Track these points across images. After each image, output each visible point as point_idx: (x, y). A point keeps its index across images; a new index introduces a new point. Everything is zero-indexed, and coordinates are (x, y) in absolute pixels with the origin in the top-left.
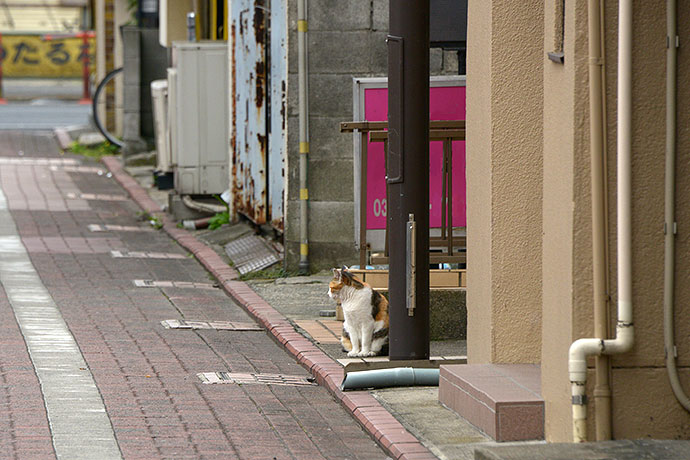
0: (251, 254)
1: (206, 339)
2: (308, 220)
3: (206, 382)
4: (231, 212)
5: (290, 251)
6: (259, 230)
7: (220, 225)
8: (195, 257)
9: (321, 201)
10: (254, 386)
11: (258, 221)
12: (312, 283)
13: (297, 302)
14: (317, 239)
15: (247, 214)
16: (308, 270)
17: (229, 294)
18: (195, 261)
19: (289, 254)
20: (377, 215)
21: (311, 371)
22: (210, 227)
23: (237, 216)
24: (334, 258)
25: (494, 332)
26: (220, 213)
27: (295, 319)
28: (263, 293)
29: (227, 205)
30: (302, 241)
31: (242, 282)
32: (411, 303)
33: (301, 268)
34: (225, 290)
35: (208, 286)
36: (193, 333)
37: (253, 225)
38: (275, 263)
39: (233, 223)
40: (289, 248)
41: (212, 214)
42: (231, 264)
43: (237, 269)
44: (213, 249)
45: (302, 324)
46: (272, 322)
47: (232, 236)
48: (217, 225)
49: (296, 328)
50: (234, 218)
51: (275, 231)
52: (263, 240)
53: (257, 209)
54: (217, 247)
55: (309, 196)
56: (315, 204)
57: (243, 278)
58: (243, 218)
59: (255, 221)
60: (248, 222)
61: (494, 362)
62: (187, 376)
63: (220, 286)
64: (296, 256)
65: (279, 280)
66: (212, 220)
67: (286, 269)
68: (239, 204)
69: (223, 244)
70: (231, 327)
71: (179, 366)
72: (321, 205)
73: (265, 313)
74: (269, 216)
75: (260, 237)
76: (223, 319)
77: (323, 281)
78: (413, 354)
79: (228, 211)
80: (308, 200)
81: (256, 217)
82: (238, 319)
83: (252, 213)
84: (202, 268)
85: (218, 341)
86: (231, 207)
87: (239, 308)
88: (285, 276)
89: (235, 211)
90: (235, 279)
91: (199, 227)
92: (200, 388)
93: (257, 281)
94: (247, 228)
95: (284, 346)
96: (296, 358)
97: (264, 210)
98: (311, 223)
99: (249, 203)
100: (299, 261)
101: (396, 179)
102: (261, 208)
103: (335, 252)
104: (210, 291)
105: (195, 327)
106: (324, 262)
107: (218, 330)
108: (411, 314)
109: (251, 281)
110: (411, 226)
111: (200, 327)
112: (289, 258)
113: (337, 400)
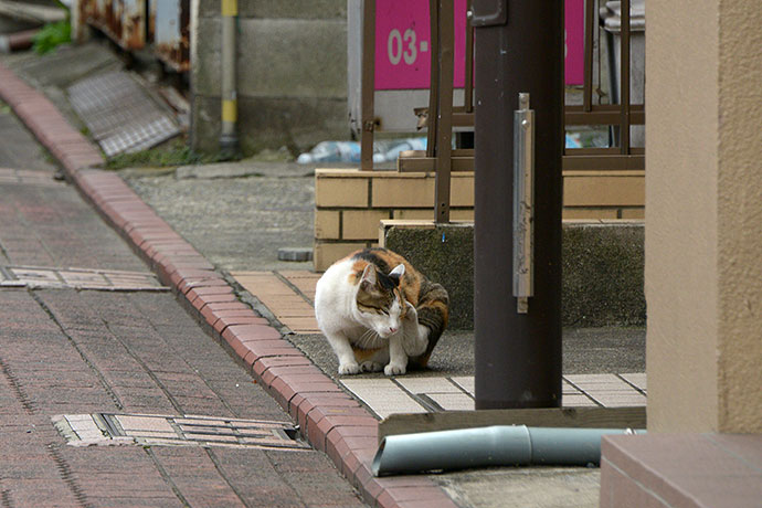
0: (121, 114)
1: (58, 316)
2: (238, 55)
3: (74, 442)
4: (75, 23)
5: (203, 114)
6: (133, 62)
7: (54, 45)
8: (14, 111)
9: (262, 18)
10: (178, 452)
11: (129, 43)
12: (246, 176)
13: (226, 223)
14: (255, 91)
15: (106, 29)
16: (237, 151)
17: (87, 197)
18: (14, 120)
19: (201, 121)
20: (395, 61)
21: (290, 407)
22: (37, 48)
23: (87, 31)
24: (286, 128)
25: (722, 364)
26: (55, 23)
27: (229, 265)
28: (156, 200)
29: (67, 8)
30: (226, 95)
31: (112, 174)
32: (523, 286)
33: (223, 147)
34: (79, 188)
35: (43, 177)
36: (30, 299)
37: (118, 50)
38: (174, 137)
39: (79, 43)
40: (200, 108)
41: (38, 25)
42: (85, 131)
43: (96, 142)
44: (46, 96)
45: (249, 280)
46: (188, 275)
47: (80, 69)
48: (48, 45)
49: (237, 290)
50: (81, 35)
51: (162, 64)
52: (141, 81)
53: (126, 21)
54: (54, 92)
55: (239, 9)
56: (251, 25)
57: (112, 164)
58: (98, 35)
59: (123, 43)
60: (107, 43)
61: (725, 427)
62: (32, 422)
63: (66, 177)
64: (213, 123)
65: (183, 171)
66: (39, 35)
67: (194, 148)
68: (89, 9)
69: (64, 85)
70: (102, 285)
71: (12, 394)
72: (263, 27)
73: (167, 249)
74: (150, 36)
75: (133, 74)
76: (85, 263)
77: (267, 171)
78: (527, 397)
79: (68, 20)
80: (236, 18)
81: (126, 36)
82: (113, 262)
83: (117, 27)
84: (28, 136)
85: (81, 320)
86: (75, 14)
87: (111, 234)
88: (193, 162)
89: (83, 20)
90: (97, 167)
91: (16, 49)
92: (62, 458)
93: (139, 171)
94: (106, 55)
95: (219, 335)
96: (250, 368)
97: (142, 25)
98: (242, 60)
99: (110, 9)
100: (219, 133)
101: (492, 17)
102: (136, 20)
103: (287, 116)
104: (48, 190)
105: (32, 283)
106: (267, 136)
107: (78, 290)
108: (522, 309)
109: (128, 171)
110: (525, 119)
111: (42, 283)
112: (199, 126)
113: (361, 494)
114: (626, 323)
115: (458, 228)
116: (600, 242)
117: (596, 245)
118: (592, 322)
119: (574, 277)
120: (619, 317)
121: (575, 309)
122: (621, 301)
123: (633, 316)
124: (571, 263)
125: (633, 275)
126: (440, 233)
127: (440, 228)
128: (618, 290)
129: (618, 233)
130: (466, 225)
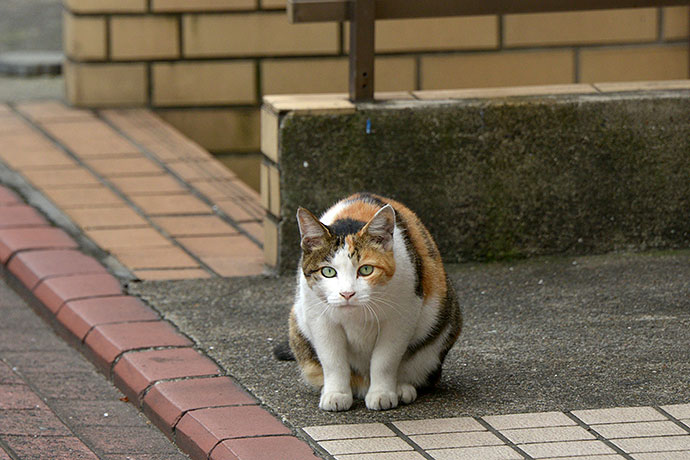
114: (643, 246)
115: (390, 111)
116: (603, 125)
117: (597, 131)
118: (592, 247)
119: (565, 180)
120: (632, 237)
121: (567, 228)
122: (635, 213)
123: (653, 235)
124: (561, 159)
125: (652, 173)
126: (362, 119)
127: (363, 112)
128: (631, 197)
129: (630, 109)
130: (401, 105)
